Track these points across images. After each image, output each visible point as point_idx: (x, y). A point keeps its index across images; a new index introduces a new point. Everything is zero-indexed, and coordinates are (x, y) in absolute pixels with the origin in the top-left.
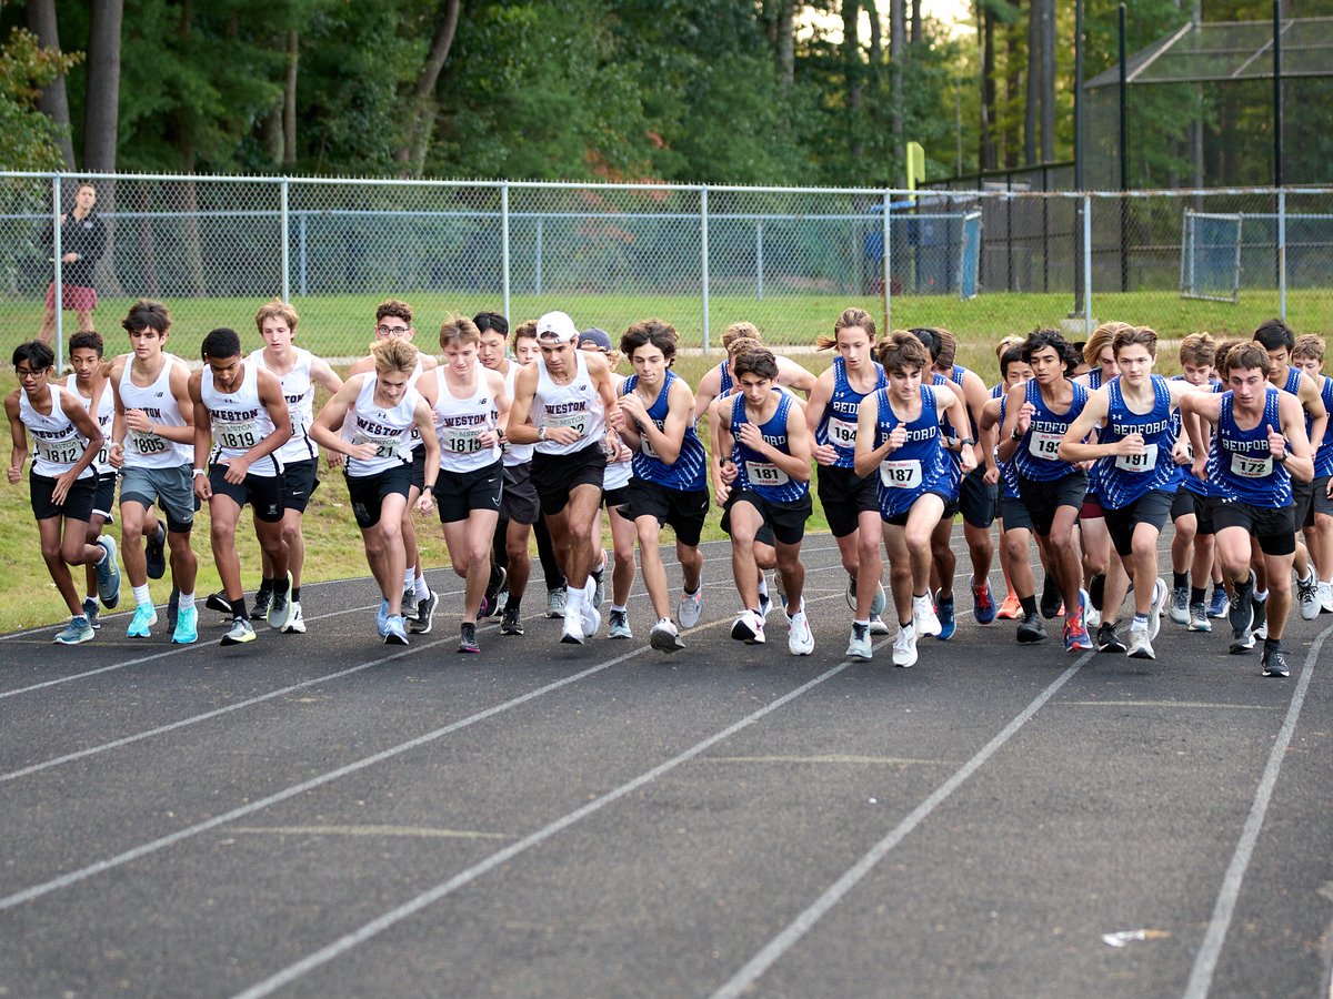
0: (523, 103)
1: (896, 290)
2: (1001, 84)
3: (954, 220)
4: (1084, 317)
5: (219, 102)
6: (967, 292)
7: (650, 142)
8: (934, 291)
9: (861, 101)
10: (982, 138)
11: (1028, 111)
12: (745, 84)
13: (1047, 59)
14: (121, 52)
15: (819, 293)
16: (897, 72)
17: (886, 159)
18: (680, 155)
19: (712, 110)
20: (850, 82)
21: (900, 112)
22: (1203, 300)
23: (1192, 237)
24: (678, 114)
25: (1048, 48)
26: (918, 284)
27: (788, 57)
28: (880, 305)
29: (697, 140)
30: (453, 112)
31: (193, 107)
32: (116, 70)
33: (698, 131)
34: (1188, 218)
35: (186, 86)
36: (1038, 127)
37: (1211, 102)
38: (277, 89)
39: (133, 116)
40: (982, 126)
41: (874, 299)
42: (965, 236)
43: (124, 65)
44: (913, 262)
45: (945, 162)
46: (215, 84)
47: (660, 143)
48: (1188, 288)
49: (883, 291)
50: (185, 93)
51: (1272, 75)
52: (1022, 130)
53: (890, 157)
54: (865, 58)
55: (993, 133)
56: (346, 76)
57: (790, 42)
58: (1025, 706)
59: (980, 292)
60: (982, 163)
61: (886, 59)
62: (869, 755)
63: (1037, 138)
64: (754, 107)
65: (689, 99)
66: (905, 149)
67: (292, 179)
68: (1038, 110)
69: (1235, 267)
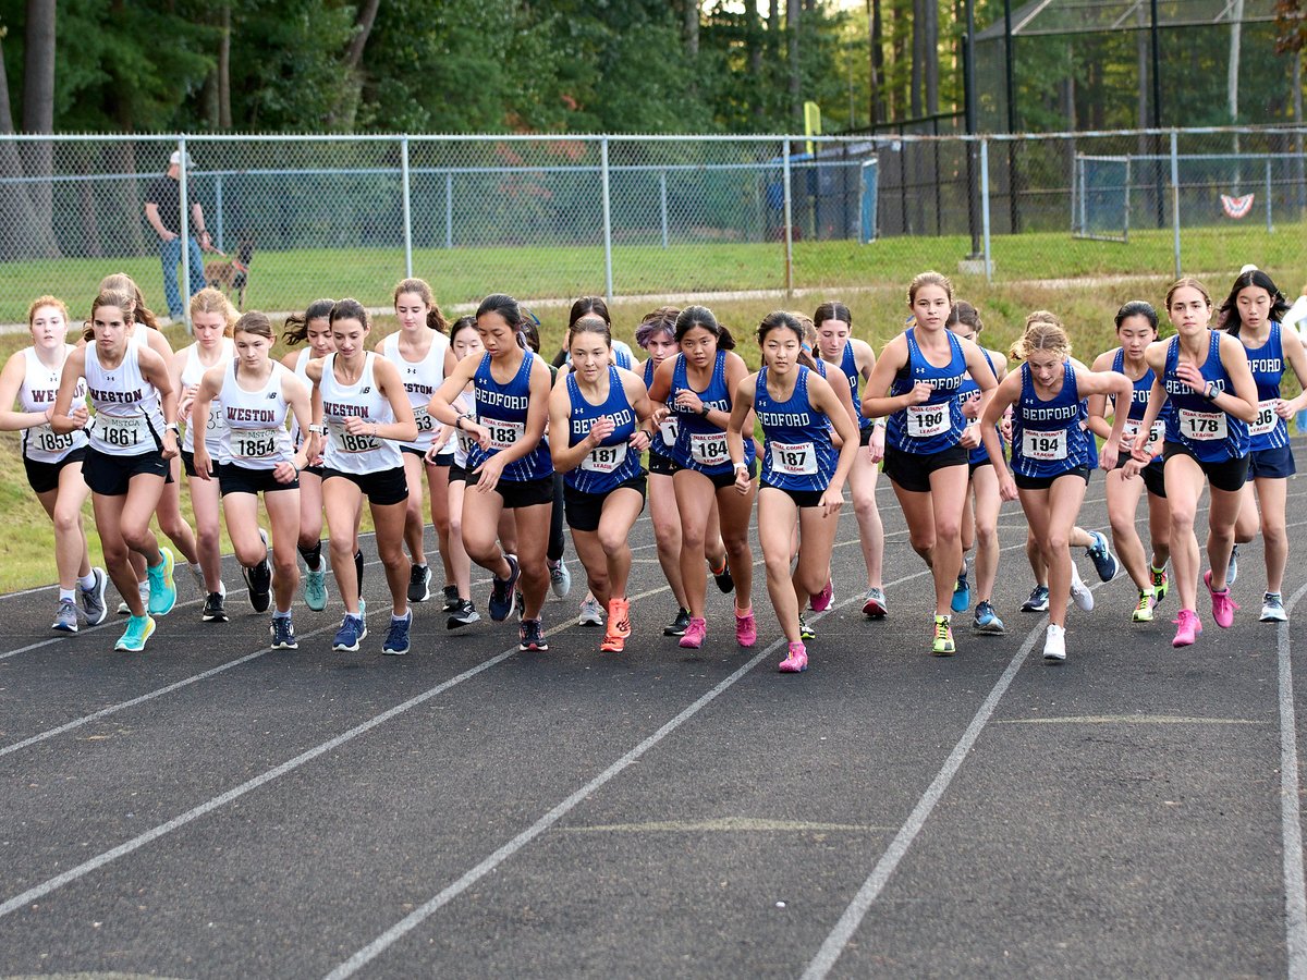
0: (446, 70)
1: (796, 236)
2: (888, 49)
3: (851, 167)
4: (983, 257)
5: (153, 74)
6: (866, 237)
7: (566, 105)
8: (834, 237)
9: (763, 65)
10: (873, 98)
11: (913, 72)
12: (654, 52)
13: (930, 25)
14: (57, 29)
15: (726, 241)
16: (794, 37)
17: (784, 119)
18: (594, 116)
19: (623, 76)
20: (751, 49)
21: (798, 74)
22: (1095, 240)
23: (1082, 178)
24: (592, 81)
25: (930, 14)
26: (817, 230)
27: (694, 26)
28: (782, 250)
29: (609, 104)
30: (378, 80)
31: (127, 81)
32: (52, 45)
33: (611, 96)
34: (1078, 161)
35: (122, 61)
36: (923, 87)
37: (1080, 60)
38: (210, 60)
39: (69, 87)
40: (873, 86)
41: (777, 246)
42: (863, 182)
43: (60, 42)
44: (812, 211)
45: (839, 120)
46: (151, 57)
47: (574, 105)
48: (1078, 229)
49: (785, 240)
50: (121, 69)
51: (1150, 25)
52: (908, 89)
53: (787, 115)
54: (765, 26)
55: (882, 93)
56: (276, 47)
57: (695, 13)
58: (963, 727)
59: (877, 237)
60: (873, 119)
61: (782, 27)
62: (776, 818)
63: (923, 97)
64: (662, 72)
65: (601, 68)
66: (803, 108)
67: (189, 137)
68: (923, 72)
69: (1124, 207)
